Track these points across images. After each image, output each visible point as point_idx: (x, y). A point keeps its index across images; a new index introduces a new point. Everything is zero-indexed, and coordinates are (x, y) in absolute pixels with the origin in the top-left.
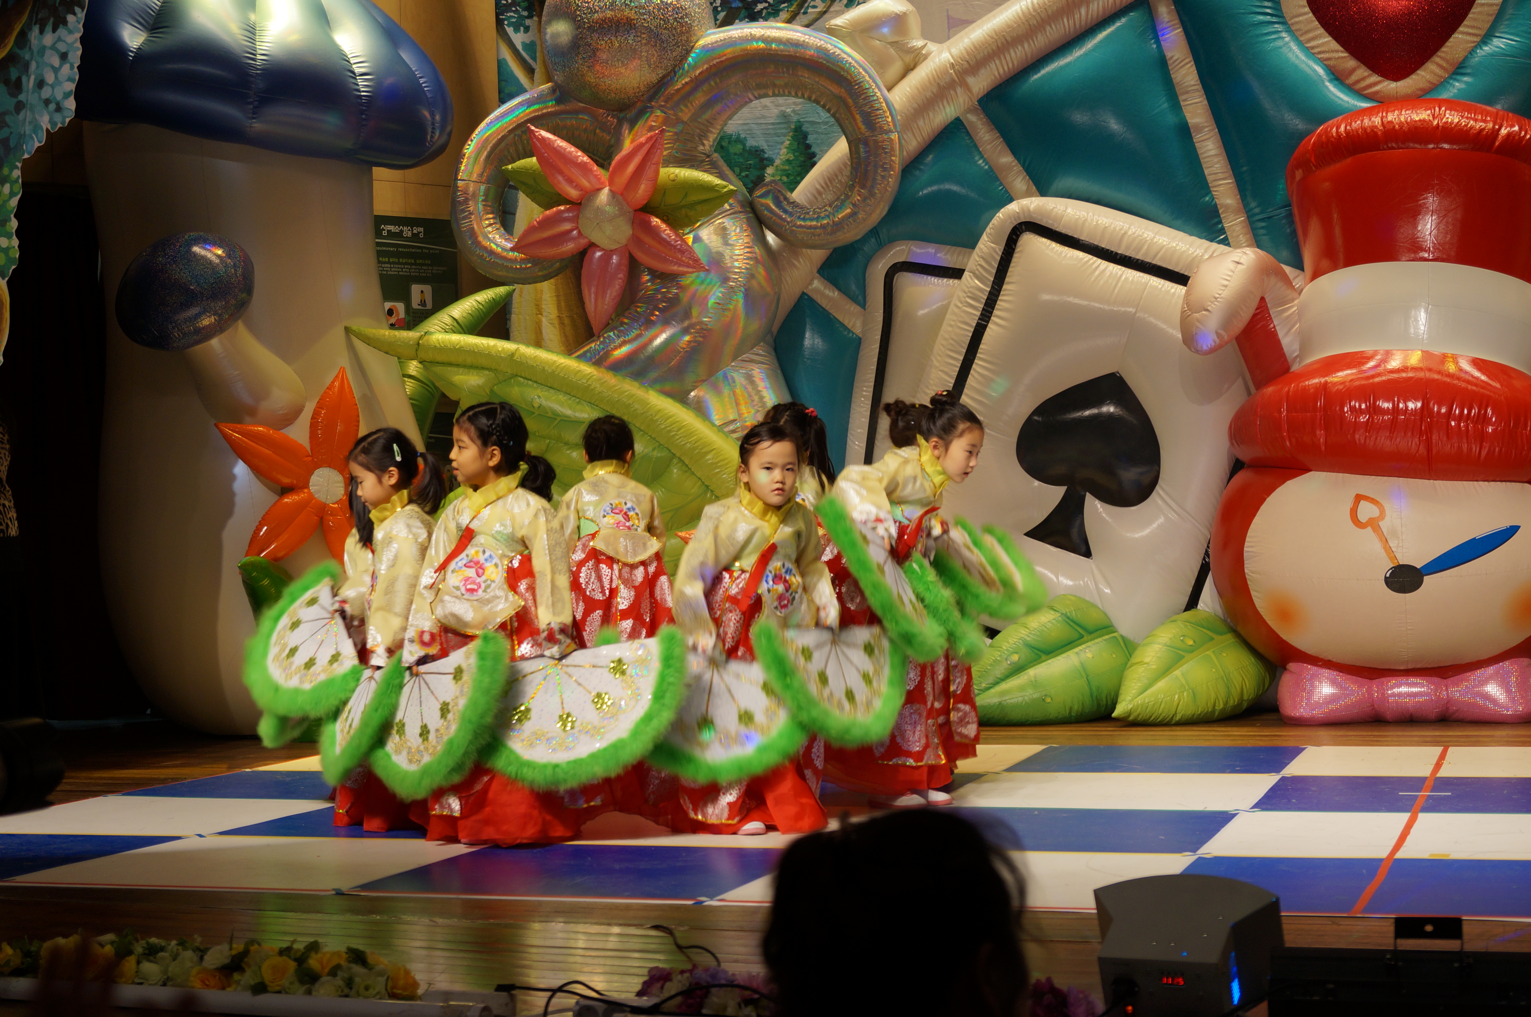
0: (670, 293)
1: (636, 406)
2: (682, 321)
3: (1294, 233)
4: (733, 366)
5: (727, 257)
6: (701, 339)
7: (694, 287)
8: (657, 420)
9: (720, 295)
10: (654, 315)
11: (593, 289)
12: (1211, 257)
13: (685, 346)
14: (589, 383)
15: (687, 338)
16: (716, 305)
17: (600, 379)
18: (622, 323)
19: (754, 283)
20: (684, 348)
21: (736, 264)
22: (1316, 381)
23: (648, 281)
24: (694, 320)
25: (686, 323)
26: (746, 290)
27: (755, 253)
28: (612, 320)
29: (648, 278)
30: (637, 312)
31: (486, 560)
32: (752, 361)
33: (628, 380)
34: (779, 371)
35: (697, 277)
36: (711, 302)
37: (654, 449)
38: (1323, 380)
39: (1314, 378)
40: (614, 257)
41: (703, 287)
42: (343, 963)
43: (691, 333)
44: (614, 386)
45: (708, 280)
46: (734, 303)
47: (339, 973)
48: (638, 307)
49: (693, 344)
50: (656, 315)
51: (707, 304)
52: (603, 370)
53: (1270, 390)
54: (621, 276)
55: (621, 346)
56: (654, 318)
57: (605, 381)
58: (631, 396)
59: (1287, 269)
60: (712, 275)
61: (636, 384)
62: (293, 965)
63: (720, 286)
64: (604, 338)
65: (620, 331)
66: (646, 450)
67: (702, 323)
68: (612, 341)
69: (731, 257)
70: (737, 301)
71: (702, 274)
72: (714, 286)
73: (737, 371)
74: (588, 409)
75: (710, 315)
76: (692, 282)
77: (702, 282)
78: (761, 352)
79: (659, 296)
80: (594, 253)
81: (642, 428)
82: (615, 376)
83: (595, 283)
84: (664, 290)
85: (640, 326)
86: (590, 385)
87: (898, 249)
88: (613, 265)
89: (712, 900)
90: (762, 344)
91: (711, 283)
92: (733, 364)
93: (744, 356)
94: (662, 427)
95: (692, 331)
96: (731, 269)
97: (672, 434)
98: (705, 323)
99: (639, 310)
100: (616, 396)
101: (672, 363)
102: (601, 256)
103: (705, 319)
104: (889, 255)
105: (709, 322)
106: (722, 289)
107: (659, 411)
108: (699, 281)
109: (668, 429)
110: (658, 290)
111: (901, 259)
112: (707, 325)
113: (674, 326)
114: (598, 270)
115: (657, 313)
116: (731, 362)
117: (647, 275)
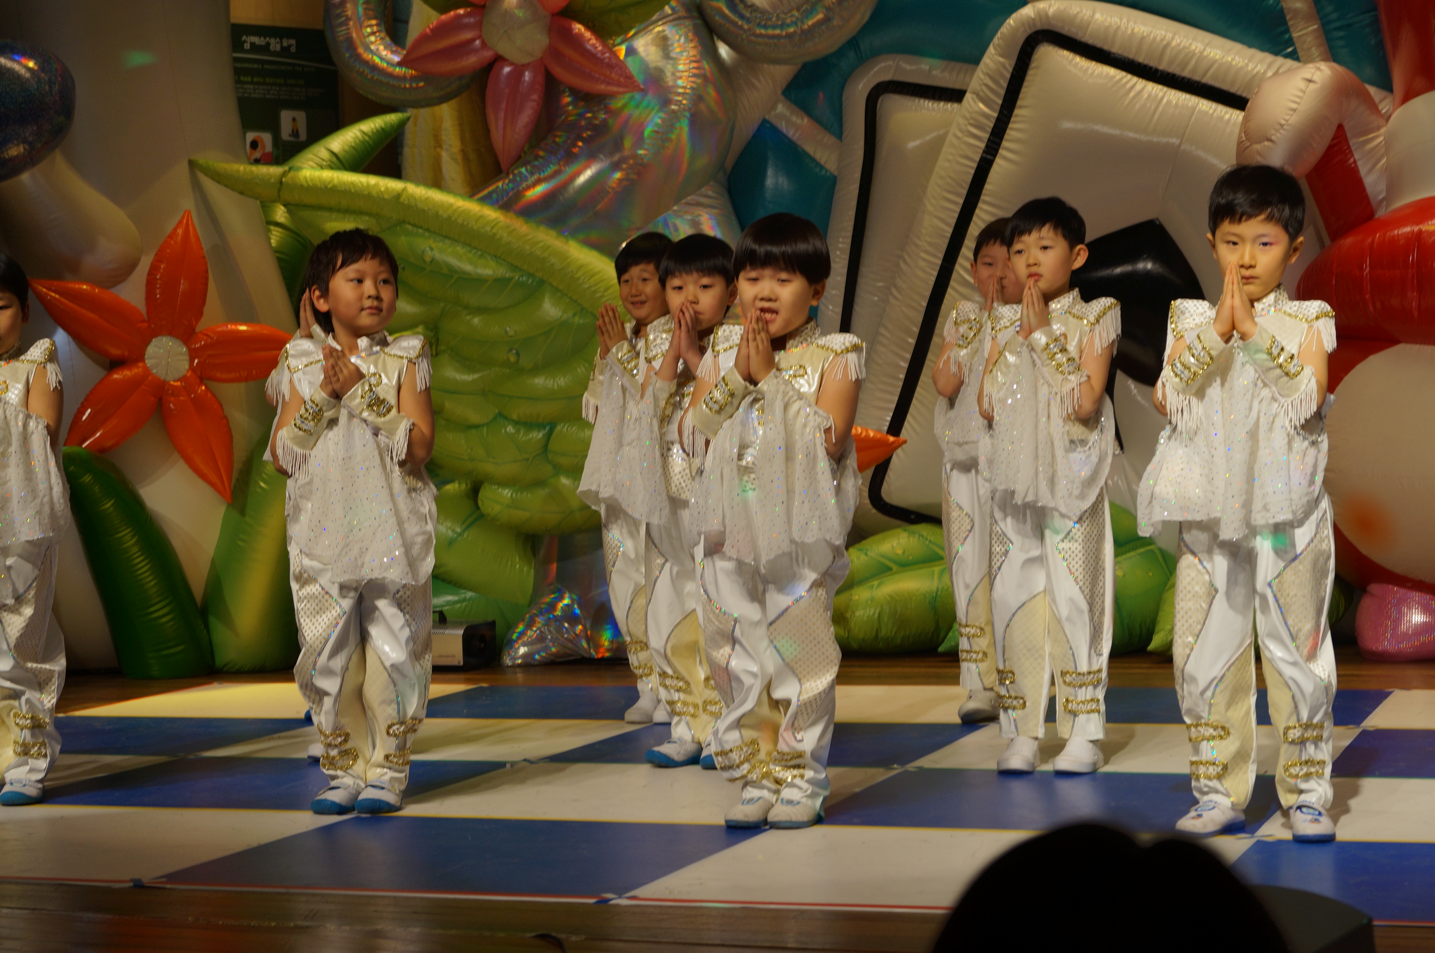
0: (595, 118)
1: (553, 260)
2: (612, 154)
3: (1381, 44)
4: (675, 211)
5: (668, 74)
6: (634, 177)
7: (626, 111)
8: (579, 278)
9: (659, 121)
10: (576, 146)
11: (502, 115)
12: (1276, 73)
13: (614, 185)
14: (495, 231)
15: (618, 175)
16: (653, 135)
17: (508, 227)
18: (537, 157)
19: (702, 107)
20: (613, 188)
21: (680, 82)
22: (1407, 229)
23: (569, 104)
24: (626, 153)
25: (616, 157)
26: (692, 115)
27: (704, 69)
28: (525, 153)
29: (569, 99)
30: (555, 142)
32: (699, 204)
33: (543, 228)
34: (734, 218)
35: (632, 98)
36: (647, 132)
37: (574, 315)
38: (1416, 229)
39: (1405, 225)
40: (527, 73)
41: (638, 112)
43: (622, 170)
44: (526, 235)
45: (645, 103)
46: (677, 132)
48: (556, 136)
49: (625, 183)
50: (579, 147)
51: (642, 133)
52: (511, 215)
53: (1349, 241)
54: (535, 97)
55: (534, 185)
56: (576, 150)
57: (514, 230)
58: (548, 247)
59: (1372, 90)
60: (649, 97)
61: (553, 233)
63: (660, 110)
64: (514, 175)
65: (534, 167)
66: (565, 316)
67: (635, 156)
68: (524, 178)
69: (673, 74)
70: (681, 129)
71: (637, 96)
72: (652, 110)
73: (680, 217)
74: (493, 264)
75: (646, 146)
76: (625, 106)
77: (638, 106)
78: (710, 193)
79: (583, 123)
80: (502, 68)
81: (561, 287)
82: (527, 223)
83: (503, 106)
84: (589, 115)
85: (559, 160)
86: (495, 234)
87: (883, 64)
88: (525, 84)
89: (620, 897)
90: (712, 183)
91: (648, 106)
92: (675, 208)
93: (689, 198)
94: (587, 286)
95: (624, 166)
96: (674, 90)
97: (598, 295)
98: (641, 157)
99: (557, 140)
100: (528, 247)
101: (599, 207)
102: (510, 73)
103: (640, 152)
104: (872, 72)
105: (646, 155)
106: (662, 115)
107: (581, 267)
108: (633, 104)
109: (593, 289)
110: (581, 116)
111: (887, 77)
112: (642, 159)
113: (602, 160)
114: (507, 90)
115: (580, 144)
116: (674, 205)
117: (568, 96)
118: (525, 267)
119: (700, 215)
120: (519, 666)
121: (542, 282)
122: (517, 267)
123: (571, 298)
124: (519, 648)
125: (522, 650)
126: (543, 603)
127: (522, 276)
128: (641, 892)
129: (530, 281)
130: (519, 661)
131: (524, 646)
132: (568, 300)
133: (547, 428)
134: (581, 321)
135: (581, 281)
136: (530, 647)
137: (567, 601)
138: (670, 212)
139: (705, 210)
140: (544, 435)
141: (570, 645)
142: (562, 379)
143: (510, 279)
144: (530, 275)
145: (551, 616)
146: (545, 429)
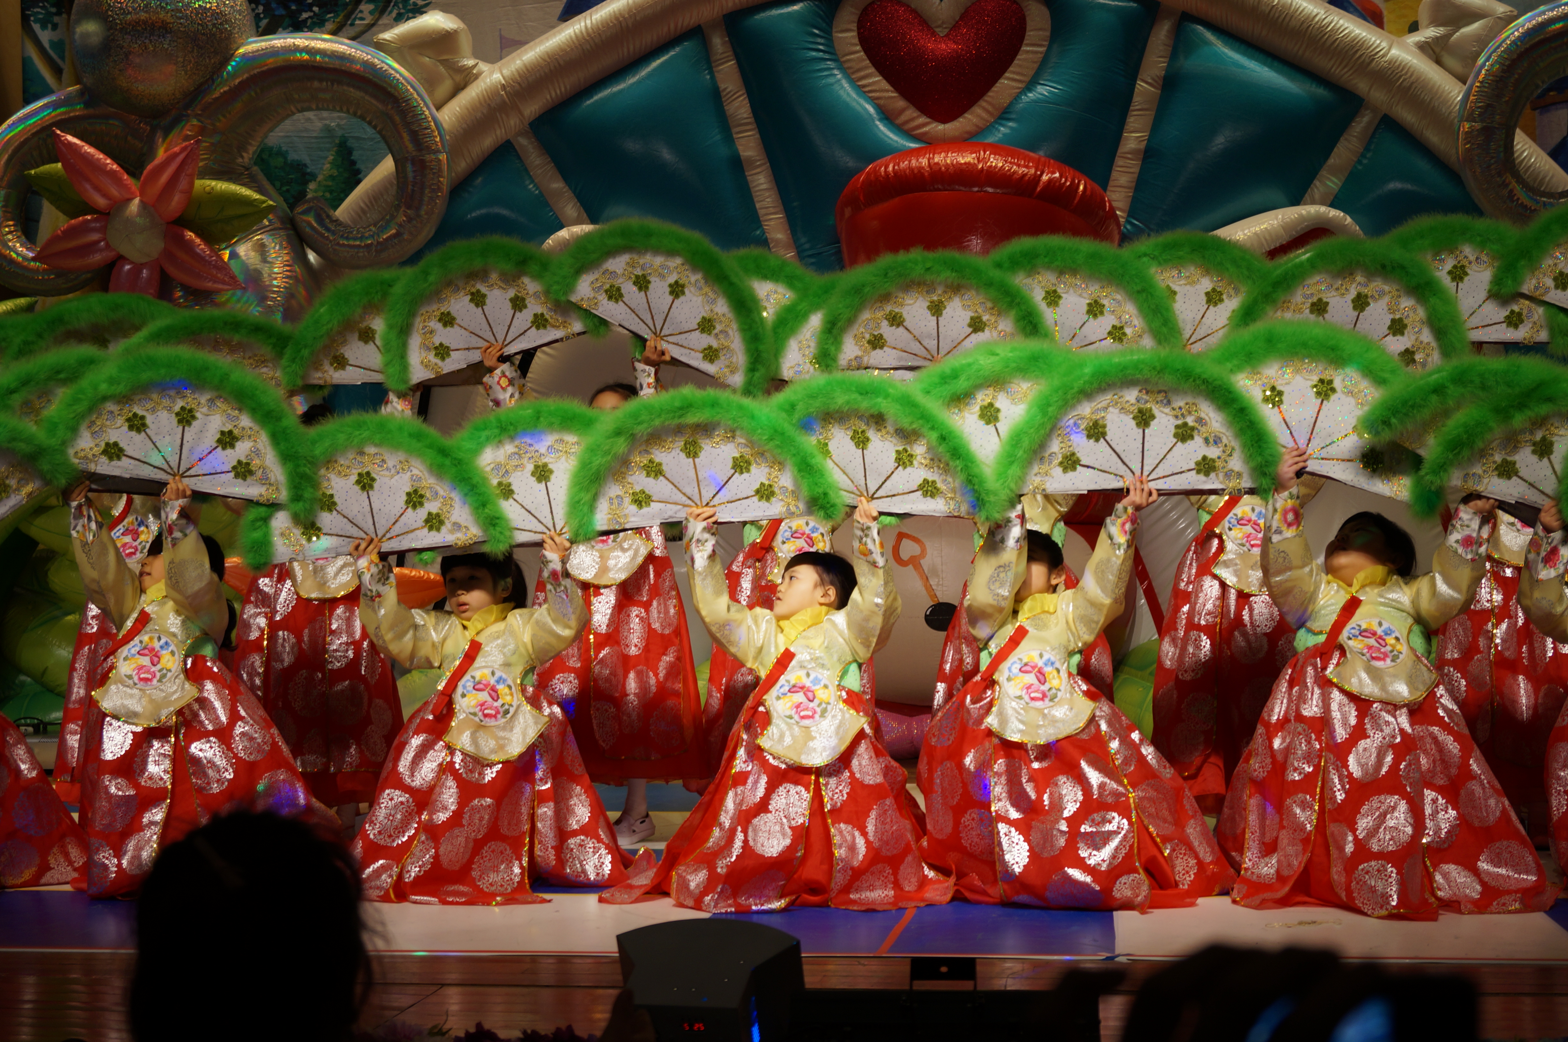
5: (266, 276)
19: (294, 303)
21: (275, 282)
23: (180, 297)
26: (285, 310)
27: (295, 272)
29: (180, 294)
31: (162, 647)
35: (233, 295)
40: (145, 271)
41: (239, 306)
45: (245, 299)
54: (151, 291)
60: (248, 294)
63: (258, 305)
69: (270, 275)
71: (239, 293)
72: (252, 303)
76: (228, 300)
77: (239, 301)
80: (123, 266)
88: (143, 280)
91: (247, 302)
96: (269, 288)
102: (130, 270)
106: (259, 309)
108: (234, 299)
114: (127, 284)
117: (179, 291)
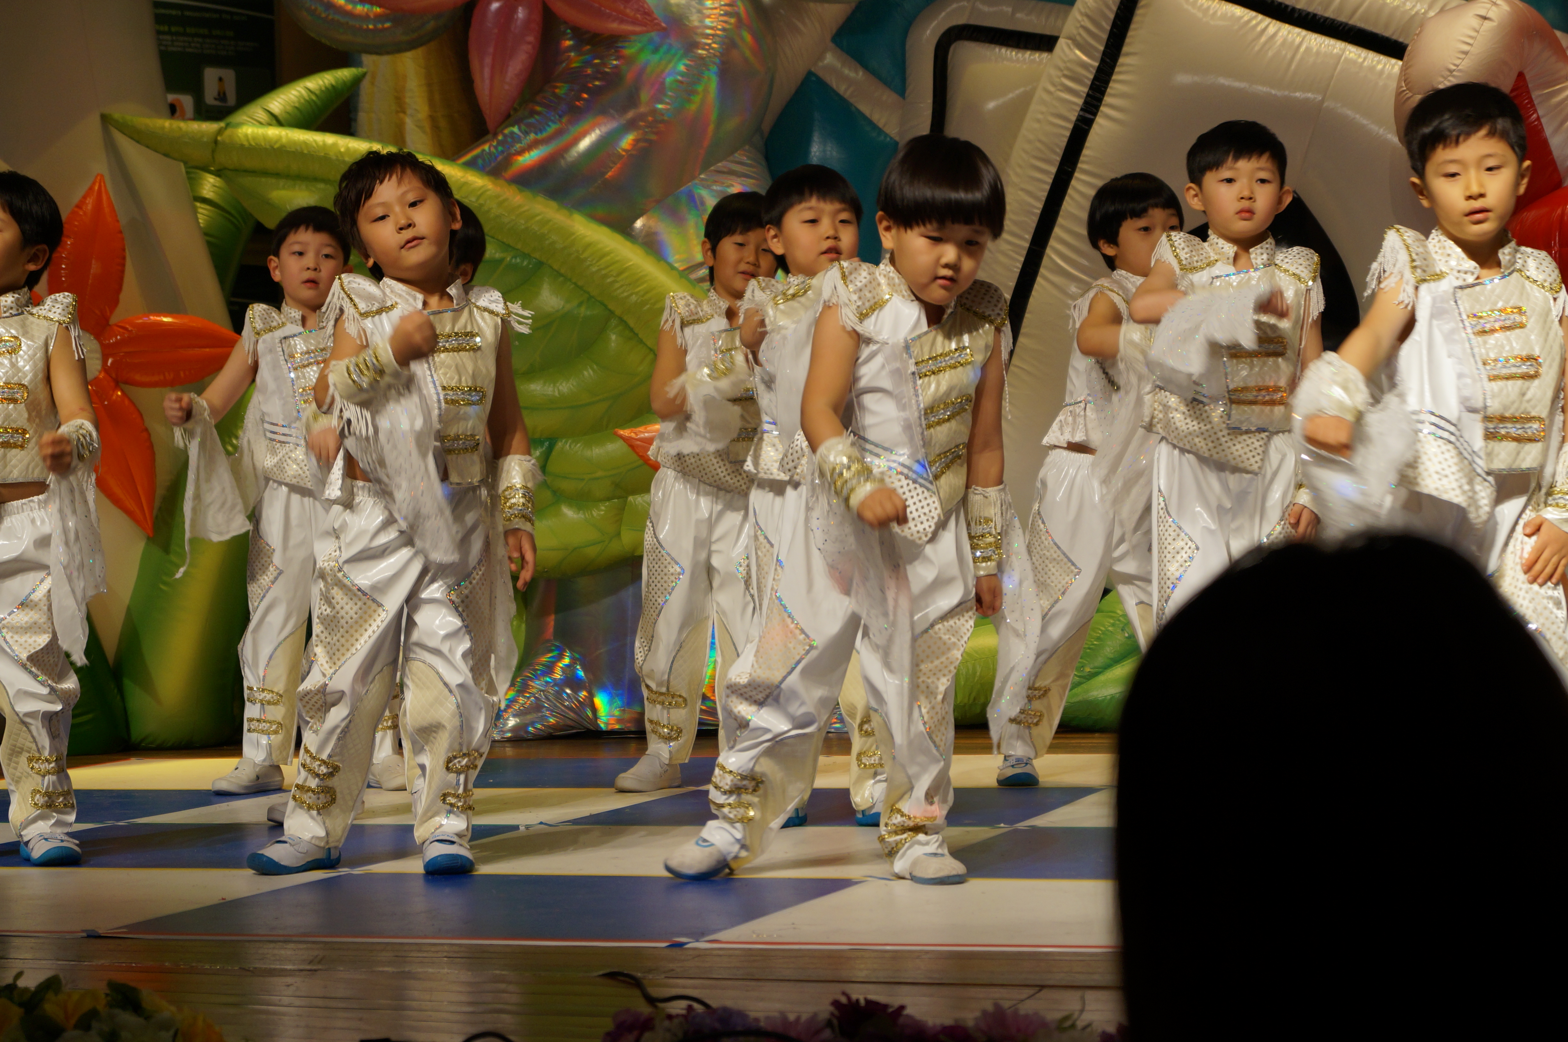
0: (606, 66)
1: (554, 237)
2: (624, 109)
4: (702, 180)
5: (694, 12)
6: (653, 137)
7: (642, 57)
8: (585, 260)
9: (682, 68)
10: (579, 99)
11: (488, 60)
12: (1441, 12)
13: (628, 147)
14: (481, 201)
15: (629, 138)
16: (676, 85)
17: (497, 197)
18: (533, 113)
19: (735, 52)
20: (627, 150)
21: (708, 22)
23: (572, 48)
24: (643, 109)
25: (630, 115)
26: (723, 63)
27: (738, 6)
28: (517, 107)
29: (571, 43)
30: (554, 95)
32: (731, 173)
33: (541, 199)
35: (650, 41)
36: (669, 82)
37: (580, 305)
40: (520, 9)
41: (656, 58)
42: (101, 1007)
43: (638, 129)
44: (520, 206)
45: (666, 46)
46: (704, 82)
47: (95, 1024)
48: (556, 87)
49: (641, 144)
50: (584, 99)
51: (663, 84)
52: (501, 182)
53: (1531, 216)
54: (530, 38)
55: (529, 148)
56: (581, 104)
57: (506, 200)
58: (547, 222)
59: (1559, 34)
60: (670, 40)
61: (553, 204)
62: (16, 1012)
63: (684, 55)
64: (504, 136)
65: (529, 125)
66: (568, 307)
67: (655, 111)
68: (515, 138)
69: (699, 12)
70: (709, 79)
71: (658, 37)
72: (674, 55)
73: (708, 187)
75: (668, 100)
76: (641, 50)
77: (656, 50)
78: (745, 159)
79: (590, 71)
81: (562, 271)
82: (521, 192)
83: (491, 50)
84: (597, 61)
85: (560, 116)
86: (481, 205)
87: (954, 6)
88: (519, 22)
89: (697, 941)
90: (747, 147)
91: (669, 51)
92: (702, 176)
93: (720, 164)
94: (594, 269)
95: (641, 124)
96: (700, 31)
97: (609, 280)
98: (661, 113)
99: (557, 91)
100: (523, 222)
101: (610, 174)
102: (499, 10)
103: (660, 106)
104: (943, 14)
105: (668, 110)
106: (686, 61)
107: (588, 245)
108: (650, 48)
109: (603, 272)
110: (588, 63)
111: (961, 21)
112: (663, 115)
113: (614, 118)
114: (496, 31)
115: (585, 96)
116: (700, 174)
117: (570, 39)
118: (519, 246)
119: (733, 186)
120: (509, 740)
121: (540, 264)
122: (509, 246)
123: (575, 284)
124: (508, 719)
125: (512, 722)
126: (538, 664)
127: (516, 257)
128: (722, 936)
129: (525, 263)
130: (509, 735)
131: (514, 716)
132: (572, 286)
133: (547, 444)
134: (588, 313)
135: (588, 263)
136: (522, 718)
137: (567, 661)
138: (696, 181)
139: (739, 180)
140: (541, 453)
141: (572, 715)
142: (564, 384)
143: (501, 261)
144: (525, 256)
145: (548, 679)
146: (542, 447)
